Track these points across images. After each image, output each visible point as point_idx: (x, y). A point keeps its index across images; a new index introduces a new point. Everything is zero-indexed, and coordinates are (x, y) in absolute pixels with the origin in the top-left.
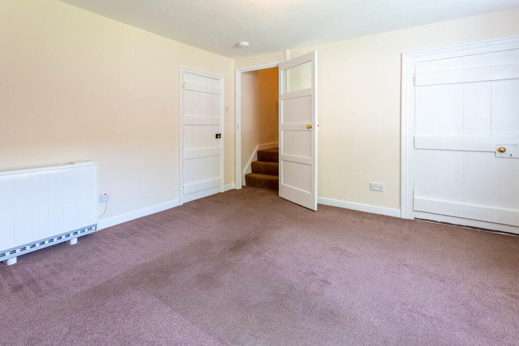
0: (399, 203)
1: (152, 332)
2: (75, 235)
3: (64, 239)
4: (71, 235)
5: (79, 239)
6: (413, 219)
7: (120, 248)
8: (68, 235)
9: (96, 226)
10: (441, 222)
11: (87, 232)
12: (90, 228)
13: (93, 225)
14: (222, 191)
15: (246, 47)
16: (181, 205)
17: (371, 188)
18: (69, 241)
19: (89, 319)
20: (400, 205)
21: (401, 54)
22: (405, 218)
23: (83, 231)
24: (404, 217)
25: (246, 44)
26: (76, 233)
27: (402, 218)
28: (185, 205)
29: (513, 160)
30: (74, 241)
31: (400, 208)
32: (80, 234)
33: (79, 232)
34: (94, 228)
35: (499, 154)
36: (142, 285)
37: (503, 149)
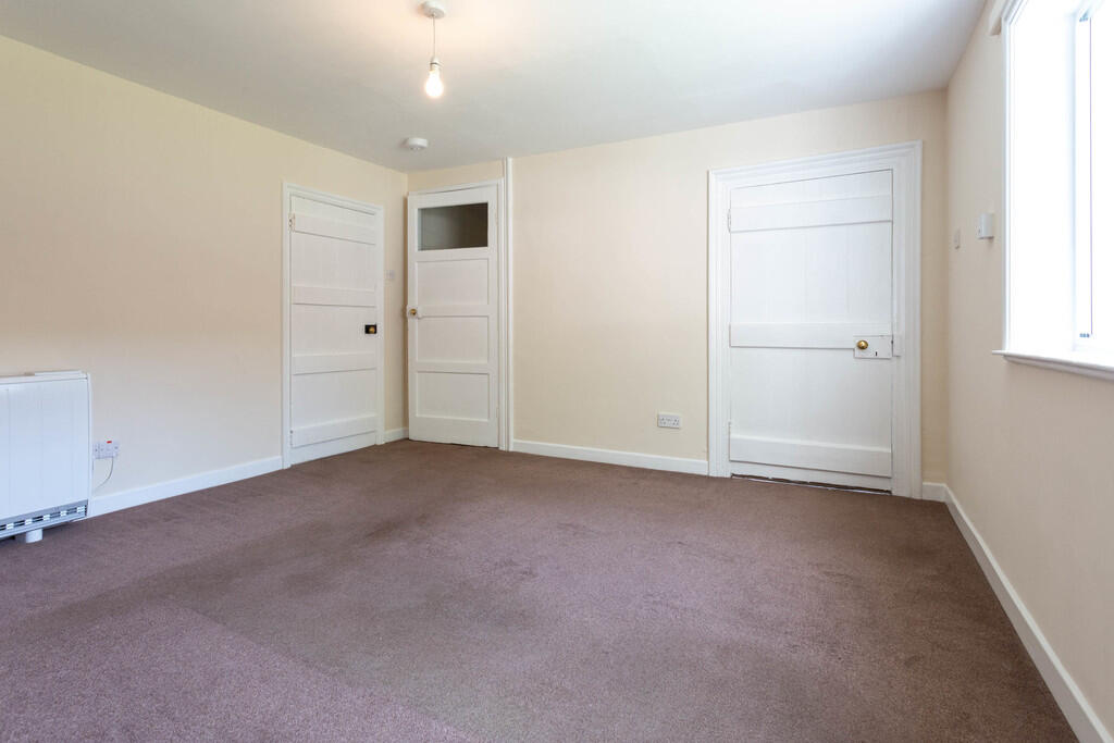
0: (706, 449)
1: (177, 660)
2: (38, 523)
3: (11, 530)
4: (28, 522)
5: (46, 531)
6: (729, 476)
7: (138, 544)
8: (21, 523)
9: (86, 505)
10: (774, 479)
11: (64, 517)
12: (72, 510)
13: (80, 504)
14: (381, 442)
15: (422, 148)
16: (286, 467)
17: (661, 423)
18: (23, 535)
19: (54, 651)
20: (708, 452)
21: (708, 173)
22: (715, 475)
23: (55, 514)
24: (713, 474)
25: (421, 142)
26: (39, 519)
27: (711, 475)
28: (295, 469)
29: (880, 362)
30: (35, 536)
31: (708, 458)
32: (48, 521)
33: (46, 517)
34: (81, 509)
35: (858, 353)
36: (171, 597)
37: (863, 344)
